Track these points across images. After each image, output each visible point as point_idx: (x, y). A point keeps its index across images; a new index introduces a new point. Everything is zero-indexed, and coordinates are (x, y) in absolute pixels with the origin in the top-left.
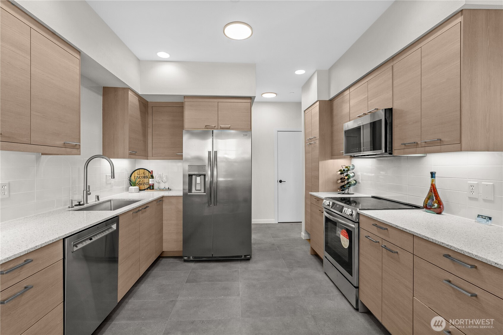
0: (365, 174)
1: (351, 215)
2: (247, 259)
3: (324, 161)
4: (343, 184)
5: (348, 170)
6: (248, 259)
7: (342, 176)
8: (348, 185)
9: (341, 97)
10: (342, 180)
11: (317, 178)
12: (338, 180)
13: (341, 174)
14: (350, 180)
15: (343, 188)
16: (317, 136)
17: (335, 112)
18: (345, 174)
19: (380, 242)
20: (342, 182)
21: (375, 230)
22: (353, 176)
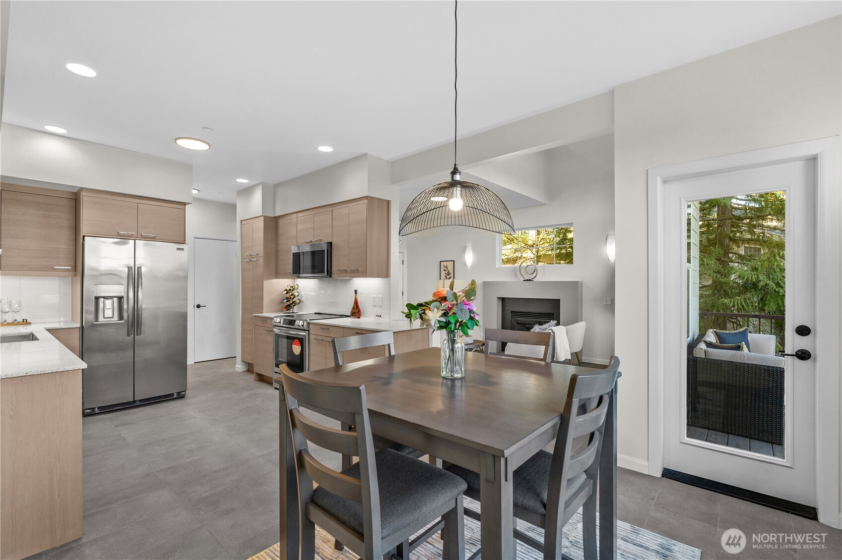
0: (308, 293)
1: (303, 325)
2: (181, 396)
3: (269, 281)
4: (288, 303)
5: (294, 290)
6: (183, 397)
7: (288, 295)
8: (293, 304)
9: (289, 218)
10: (288, 299)
11: (261, 298)
12: (283, 300)
13: (287, 293)
14: (294, 300)
15: (288, 307)
16: (261, 253)
17: (281, 231)
18: (290, 294)
19: (325, 339)
20: (287, 301)
21: (321, 332)
22: (298, 295)
